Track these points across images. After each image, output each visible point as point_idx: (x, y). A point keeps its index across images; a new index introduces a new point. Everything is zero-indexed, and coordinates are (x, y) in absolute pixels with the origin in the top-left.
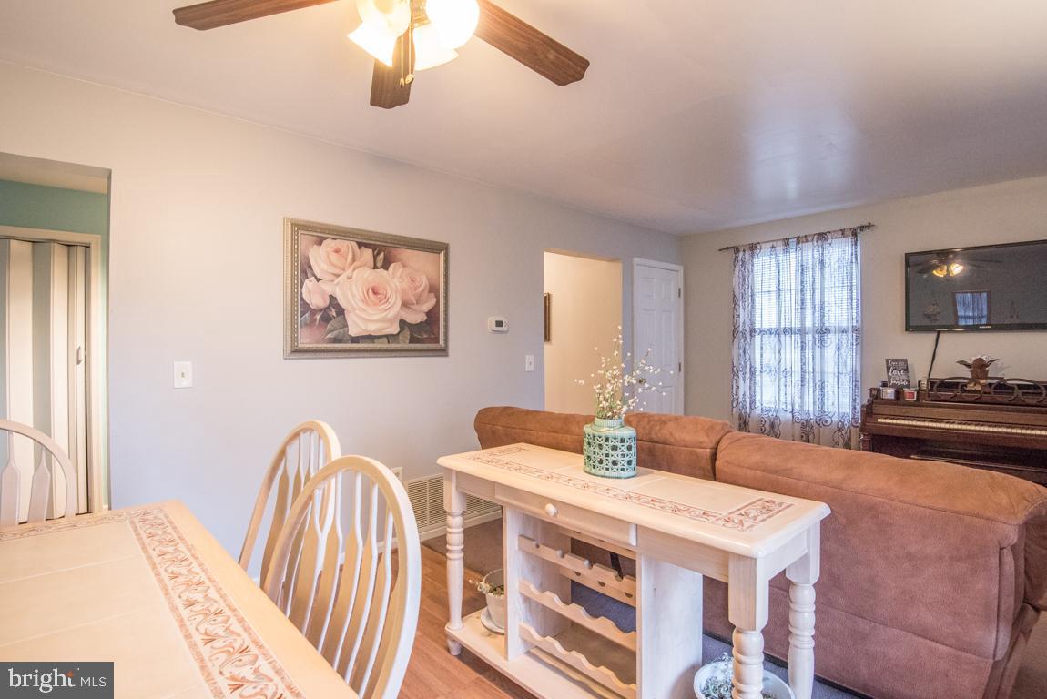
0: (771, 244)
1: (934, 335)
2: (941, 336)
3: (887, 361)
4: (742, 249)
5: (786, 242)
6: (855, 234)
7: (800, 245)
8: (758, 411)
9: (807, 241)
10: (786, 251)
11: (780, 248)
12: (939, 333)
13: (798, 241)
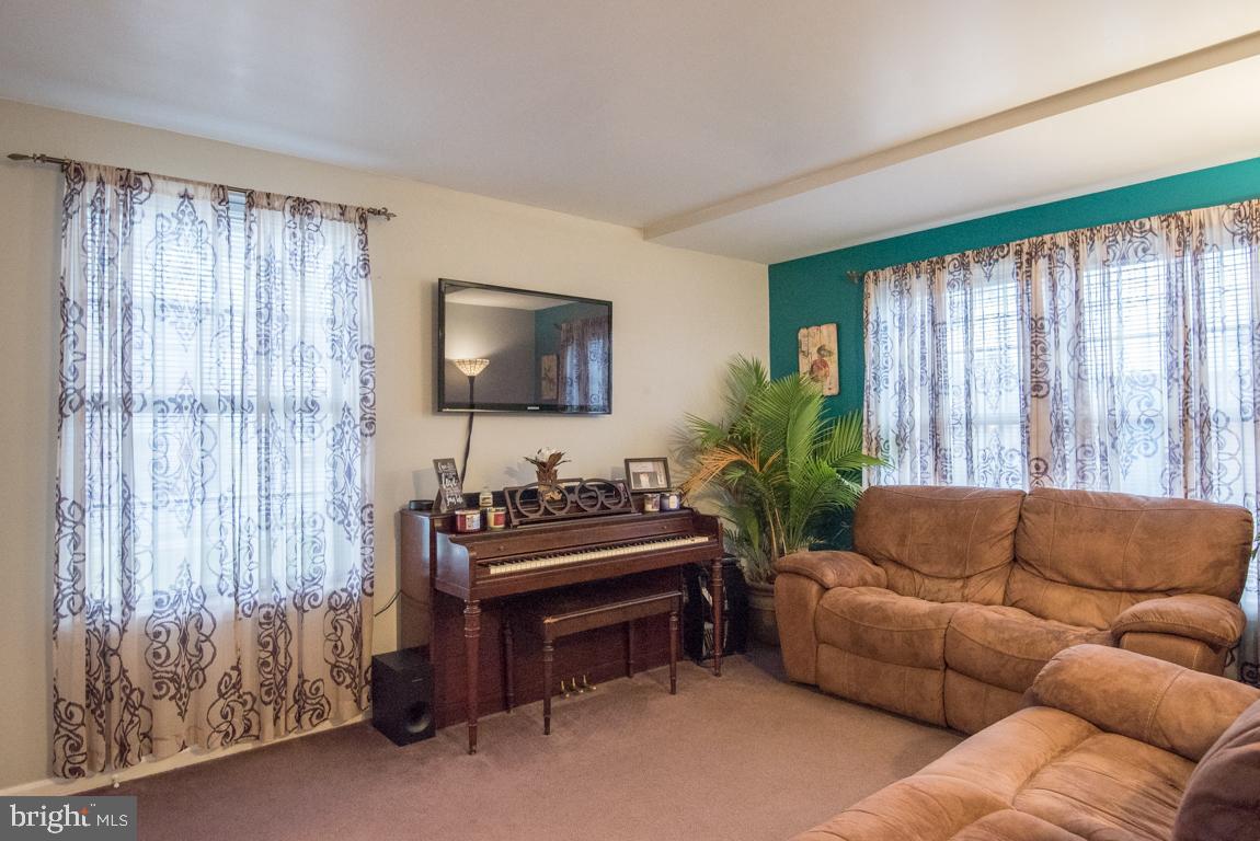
0: (181, 188)
1: (466, 419)
2: (476, 420)
3: (436, 462)
4: (93, 175)
5: (221, 193)
6: (363, 219)
7: (254, 211)
8: (143, 609)
9: (270, 206)
10: (222, 218)
11: (204, 206)
12: (472, 414)
13: (251, 199)
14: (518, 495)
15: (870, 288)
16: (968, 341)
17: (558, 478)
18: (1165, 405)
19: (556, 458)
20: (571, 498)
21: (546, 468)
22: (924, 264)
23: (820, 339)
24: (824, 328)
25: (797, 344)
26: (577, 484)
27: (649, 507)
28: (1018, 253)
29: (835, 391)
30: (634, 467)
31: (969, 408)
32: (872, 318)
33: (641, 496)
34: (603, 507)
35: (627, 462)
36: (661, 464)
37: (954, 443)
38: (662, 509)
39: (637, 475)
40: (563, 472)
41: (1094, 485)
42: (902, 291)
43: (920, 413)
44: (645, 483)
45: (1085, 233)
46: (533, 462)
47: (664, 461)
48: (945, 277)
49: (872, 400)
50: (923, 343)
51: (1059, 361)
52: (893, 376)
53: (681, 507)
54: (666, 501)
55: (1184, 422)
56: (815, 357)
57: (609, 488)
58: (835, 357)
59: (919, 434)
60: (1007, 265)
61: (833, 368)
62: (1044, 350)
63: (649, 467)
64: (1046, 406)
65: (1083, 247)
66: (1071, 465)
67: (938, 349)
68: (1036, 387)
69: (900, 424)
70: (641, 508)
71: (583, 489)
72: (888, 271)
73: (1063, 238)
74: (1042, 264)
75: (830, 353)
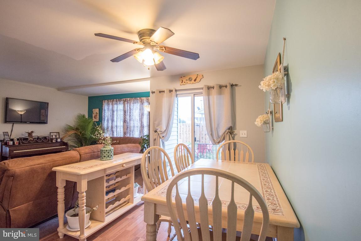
14: (22, 139)
15: (104, 103)
16: (117, 113)
17: (33, 136)
18: (139, 125)
19: (32, 132)
20: (35, 139)
21: (30, 134)
22: (111, 100)
23: (96, 111)
24: (97, 109)
25: (92, 112)
26: (36, 137)
27: (53, 141)
28: (123, 100)
29: (98, 120)
30: (52, 134)
31: (117, 124)
32: (104, 108)
33: (52, 139)
34: (43, 141)
35: (50, 133)
36: (58, 134)
37: (115, 129)
38: (56, 141)
39: (52, 136)
40: (33, 135)
41: (131, 136)
42: (108, 104)
43: (110, 125)
44: (54, 137)
45: (131, 99)
46: (27, 133)
47: (59, 133)
48: (114, 103)
49: (103, 122)
50: (111, 113)
51: (128, 117)
52: (106, 119)
53: (61, 141)
54: (57, 140)
55: (141, 127)
56: (95, 114)
57: (45, 138)
58: (98, 115)
59: (110, 128)
60: (122, 102)
61: (98, 117)
62: (126, 116)
63: (55, 134)
64: (126, 124)
65: (131, 101)
66: (129, 133)
67: (113, 115)
68: (125, 121)
69: (107, 127)
70: (52, 142)
71: (39, 138)
72: (106, 101)
73: (129, 99)
74: (126, 102)
75: (98, 114)
